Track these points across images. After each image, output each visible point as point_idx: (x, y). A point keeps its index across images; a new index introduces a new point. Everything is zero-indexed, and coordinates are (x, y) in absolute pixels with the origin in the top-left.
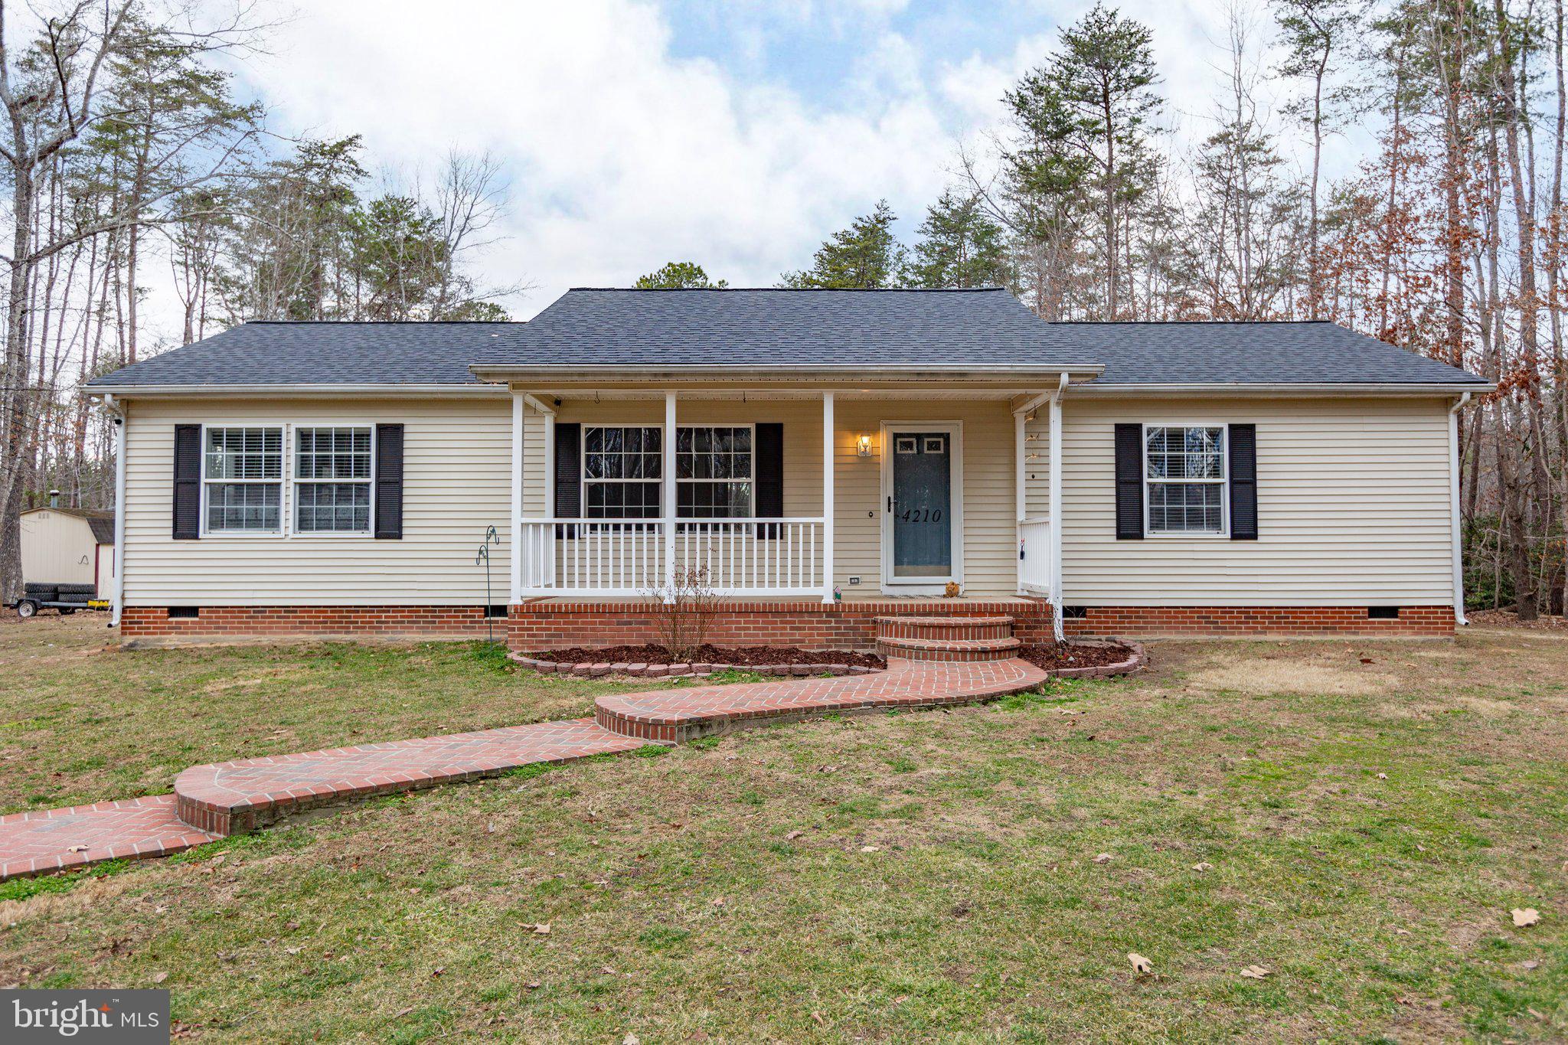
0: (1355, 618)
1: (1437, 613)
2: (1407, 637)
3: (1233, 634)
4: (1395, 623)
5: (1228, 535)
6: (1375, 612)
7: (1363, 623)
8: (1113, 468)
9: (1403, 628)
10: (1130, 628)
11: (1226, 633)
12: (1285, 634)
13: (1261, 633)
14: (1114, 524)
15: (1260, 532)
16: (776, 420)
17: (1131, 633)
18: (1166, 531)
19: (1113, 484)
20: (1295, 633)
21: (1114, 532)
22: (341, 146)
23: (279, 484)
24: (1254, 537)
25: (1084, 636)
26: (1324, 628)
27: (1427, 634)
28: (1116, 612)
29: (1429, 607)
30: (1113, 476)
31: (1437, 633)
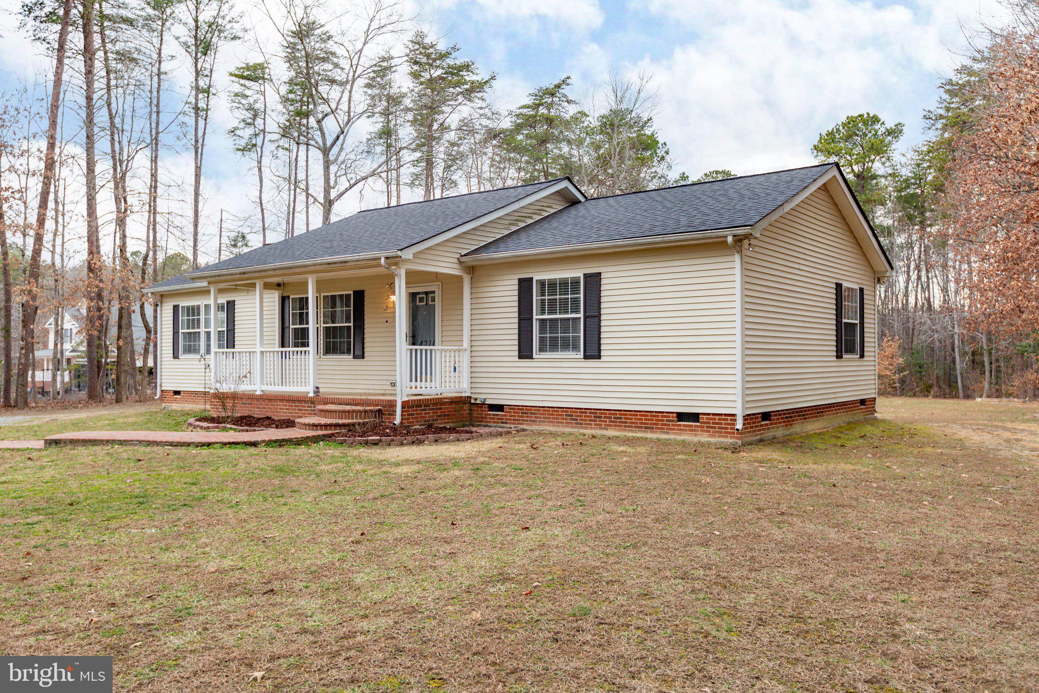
0: (667, 421)
1: (727, 420)
2: (704, 438)
3: (587, 428)
4: (696, 426)
5: (582, 356)
6: (681, 416)
7: (673, 425)
8: (516, 309)
9: (702, 431)
10: (527, 421)
11: (582, 428)
12: (619, 430)
13: (604, 429)
14: (517, 348)
15: (603, 353)
16: (361, 288)
17: (528, 424)
18: (548, 353)
19: (516, 320)
20: (625, 430)
21: (517, 353)
22: (558, 86)
23: (199, 332)
24: (599, 357)
25: (502, 425)
26: (646, 428)
27: (719, 437)
28: (520, 409)
29: (721, 415)
30: (516, 315)
31: (727, 437)
